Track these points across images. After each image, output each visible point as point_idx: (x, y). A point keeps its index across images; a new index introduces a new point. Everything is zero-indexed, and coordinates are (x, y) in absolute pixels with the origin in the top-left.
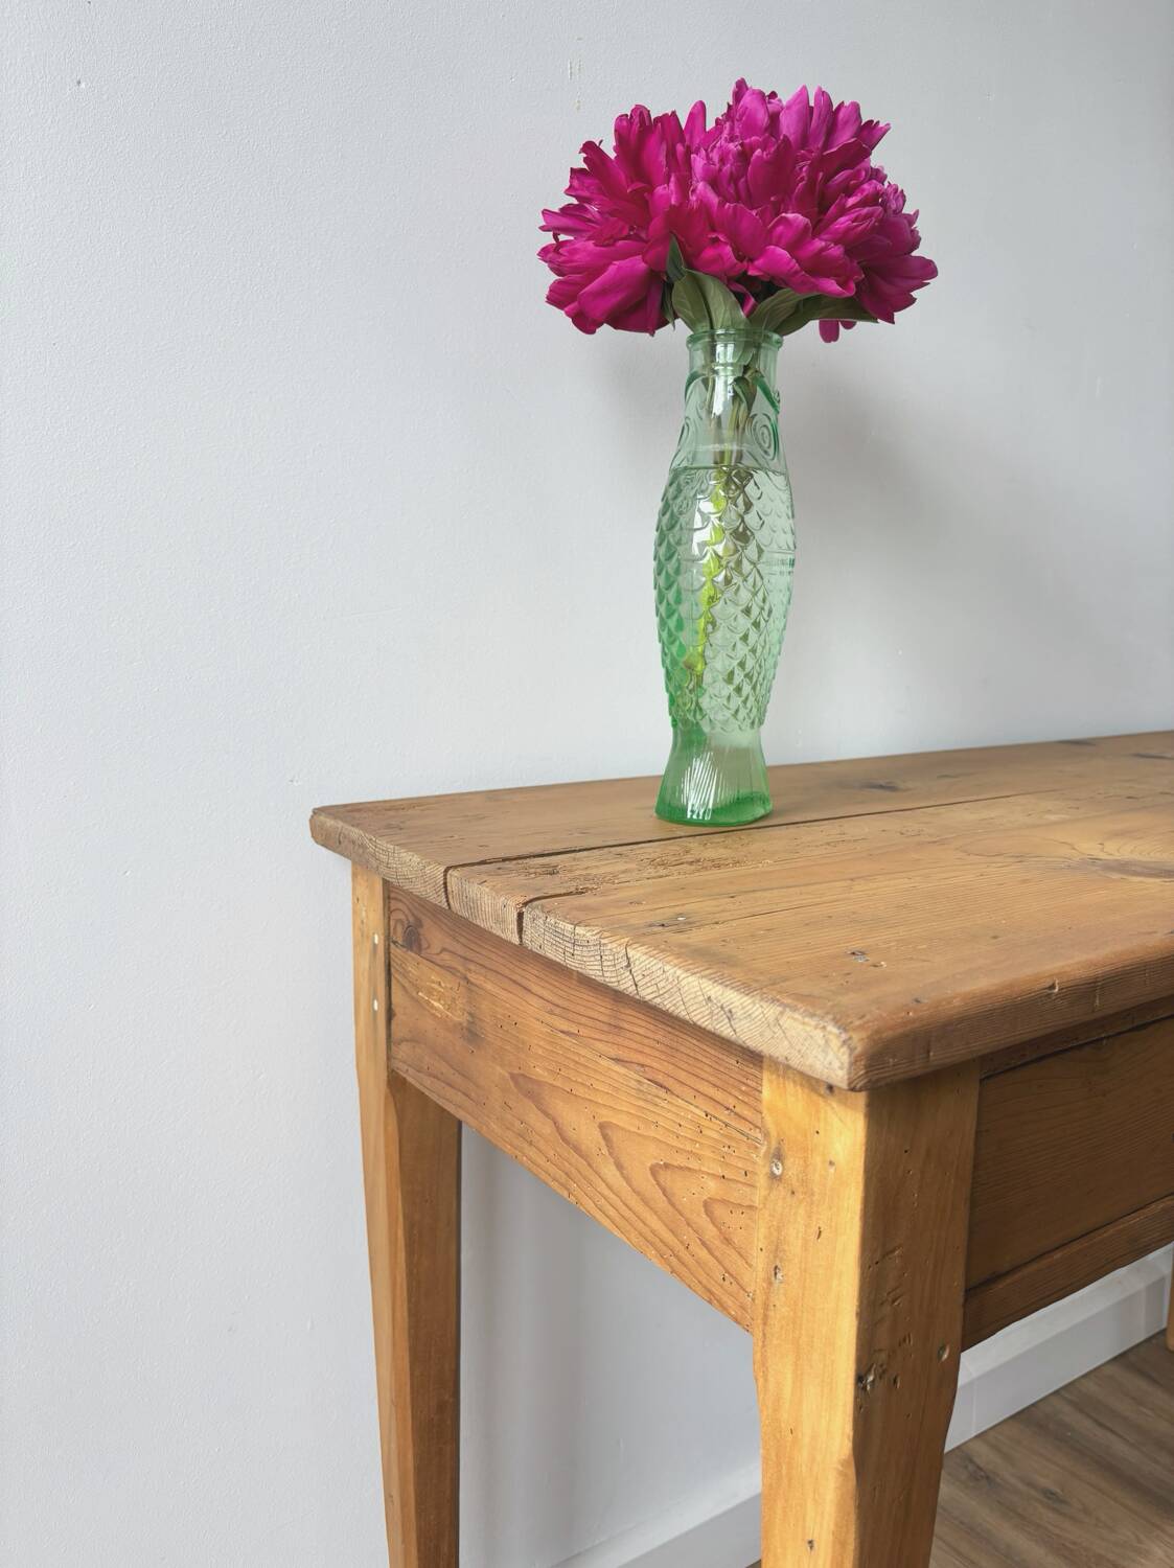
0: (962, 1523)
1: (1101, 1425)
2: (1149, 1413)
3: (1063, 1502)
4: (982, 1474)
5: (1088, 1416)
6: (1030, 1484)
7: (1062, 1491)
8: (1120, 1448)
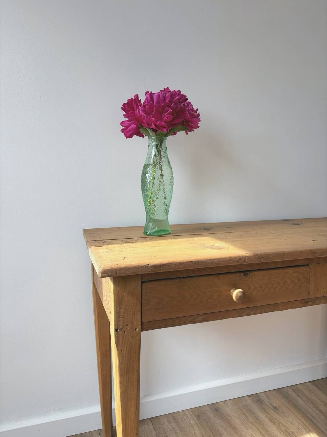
0: (249, 409)
1: (298, 395)
2: (313, 395)
3: (277, 410)
4: (260, 400)
5: (296, 393)
6: (271, 405)
7: (279, 407)
8: (300, 401)
